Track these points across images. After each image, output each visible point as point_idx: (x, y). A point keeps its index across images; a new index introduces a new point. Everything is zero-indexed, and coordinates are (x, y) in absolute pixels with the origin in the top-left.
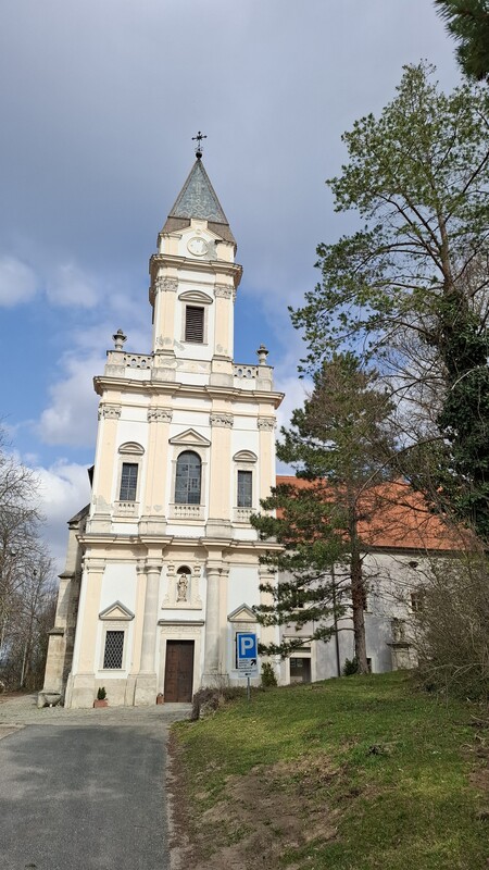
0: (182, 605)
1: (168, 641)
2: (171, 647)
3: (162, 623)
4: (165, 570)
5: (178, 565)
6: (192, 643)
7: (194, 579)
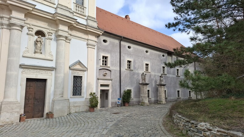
0: (38, 55)
1: (27, 79)
2: (29, 83)
3: (22, 66)
4: (25, 30)
5: (36, 29)
6: (45, 81)
7: (48, 41)
